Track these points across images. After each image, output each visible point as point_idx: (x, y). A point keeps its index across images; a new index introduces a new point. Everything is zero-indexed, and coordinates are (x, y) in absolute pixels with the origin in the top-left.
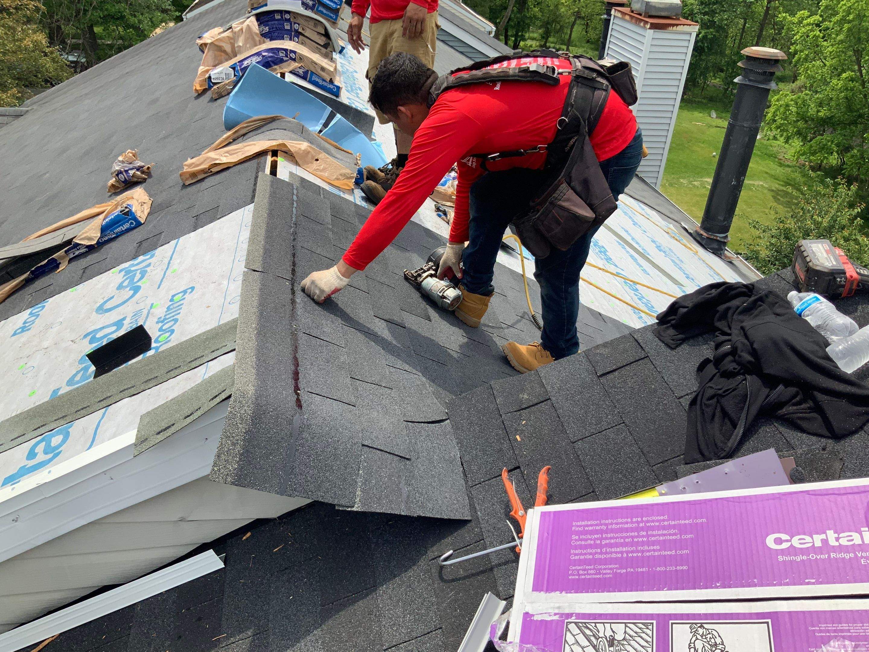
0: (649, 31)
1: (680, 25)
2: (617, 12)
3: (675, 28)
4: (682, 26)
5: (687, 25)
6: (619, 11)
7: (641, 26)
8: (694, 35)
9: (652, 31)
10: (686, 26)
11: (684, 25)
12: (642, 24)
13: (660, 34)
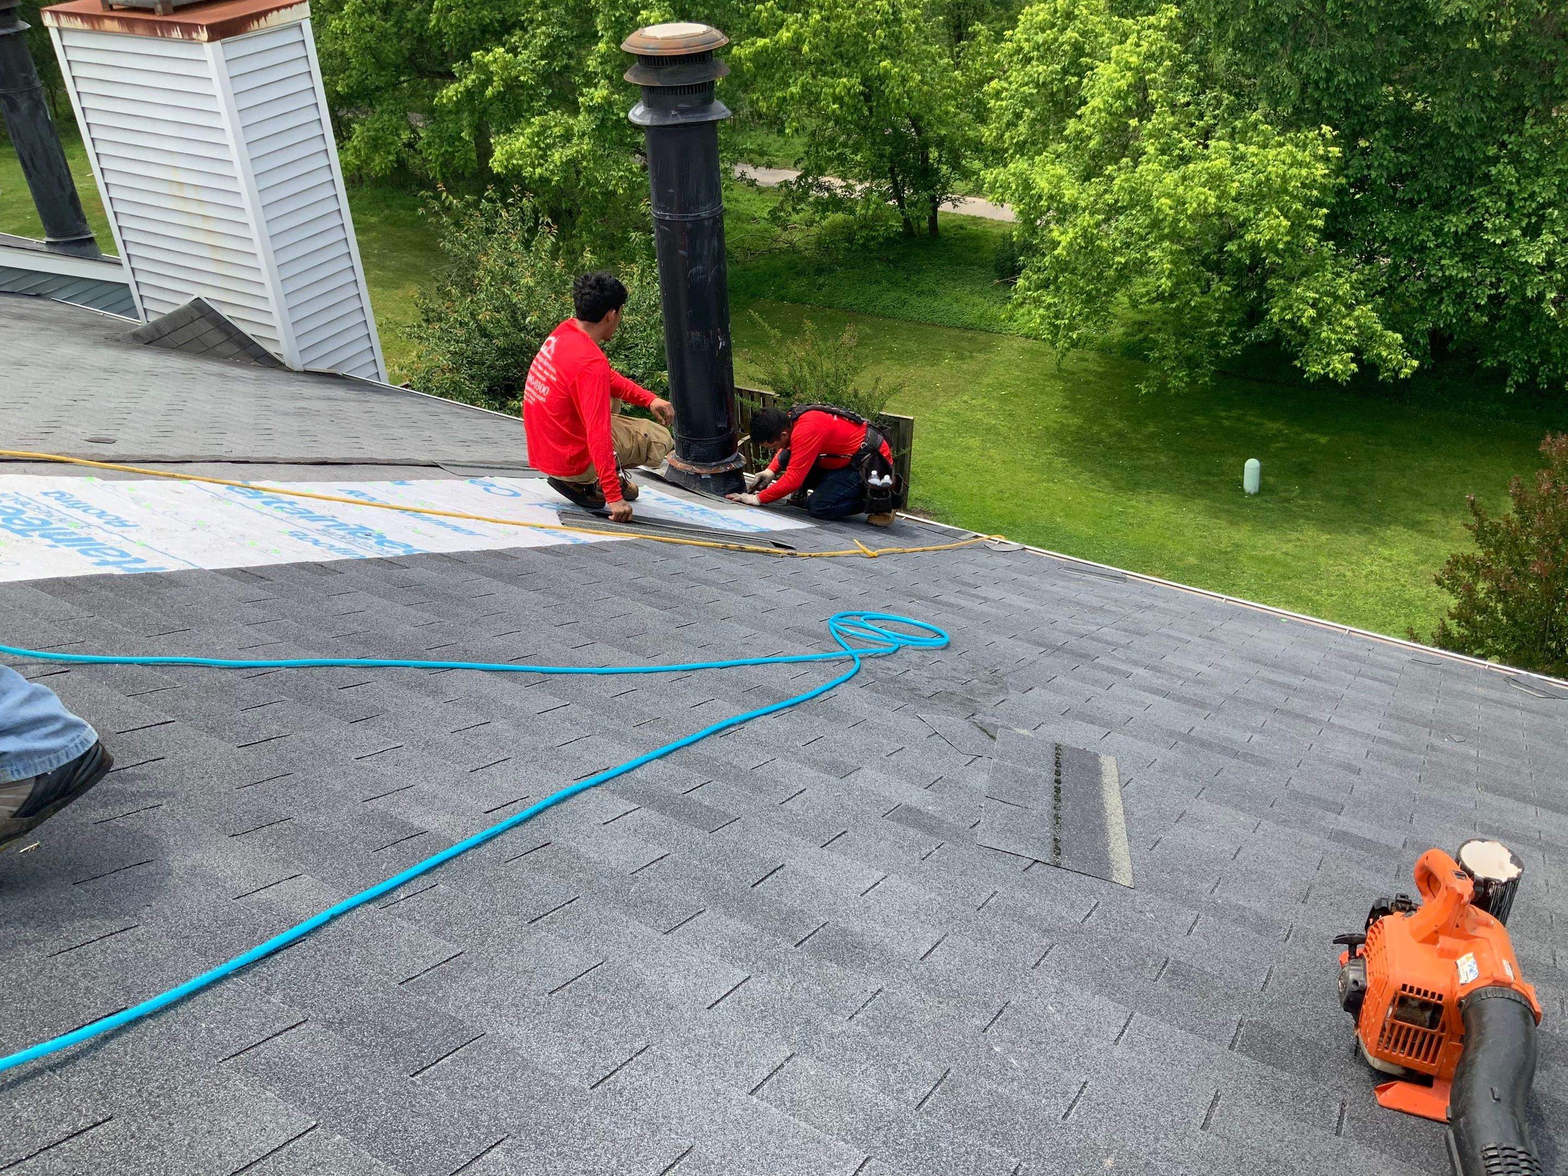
0: (208, 47)
1: (271, 10)
2: (62, 17)
3: (262, 21)
4: (275, 13)
5: (286, 7)
6: (69, 14)
7: (176, 41)
8: (307, 26)
9: (218, 43)
10: (282, 11)
11: (278, 9)
12: (177, 34)
13: (239, 46)
